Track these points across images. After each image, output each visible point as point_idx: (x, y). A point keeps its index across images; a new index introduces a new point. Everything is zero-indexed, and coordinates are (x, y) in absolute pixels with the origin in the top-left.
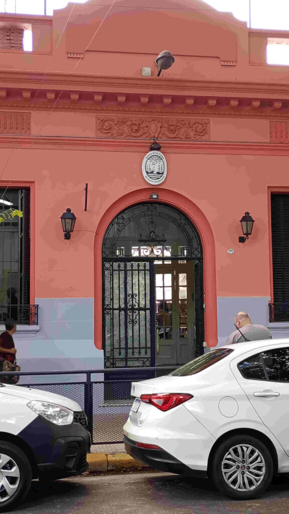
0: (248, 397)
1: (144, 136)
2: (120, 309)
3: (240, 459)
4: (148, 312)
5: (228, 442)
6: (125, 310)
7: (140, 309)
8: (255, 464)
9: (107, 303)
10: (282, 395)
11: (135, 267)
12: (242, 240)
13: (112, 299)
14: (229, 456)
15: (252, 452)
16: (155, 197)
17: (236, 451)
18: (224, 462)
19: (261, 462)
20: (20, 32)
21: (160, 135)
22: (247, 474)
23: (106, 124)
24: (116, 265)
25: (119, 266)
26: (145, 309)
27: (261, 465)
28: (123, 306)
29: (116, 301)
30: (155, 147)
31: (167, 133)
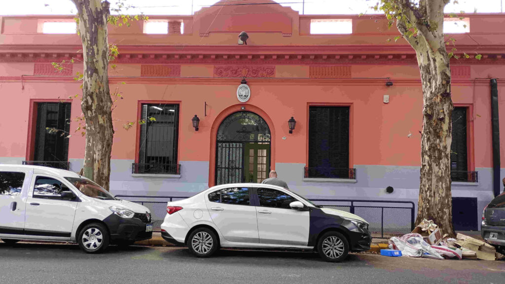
0: (208, 210)
1: (239, 76)
2: (225, 168)
3: (201, 239)
4: (240, 170)
5: (196, 230)
6: (228, 168)
7: (236, 168)
8: (208, 242)
9: (219, 164)
10: (225, 210)
11: (235, 146)
12: (291, 132)
13: (221, 163)
14: (196, 237)
15: (207, 236)
16: (243, 108)
17: (199, 235)
18: (193, 239)
19: (211, 240)
20: (179, 24)
21: (248, 75)
22: (204, 246)
23: (219, 70)
24: (224, 144)
25: (226, 145)
26: (239, 169)
27: (211, 242)
28: (227, 166)
29: (223, 163)
30: (244, 82)
31: (251, 74)
